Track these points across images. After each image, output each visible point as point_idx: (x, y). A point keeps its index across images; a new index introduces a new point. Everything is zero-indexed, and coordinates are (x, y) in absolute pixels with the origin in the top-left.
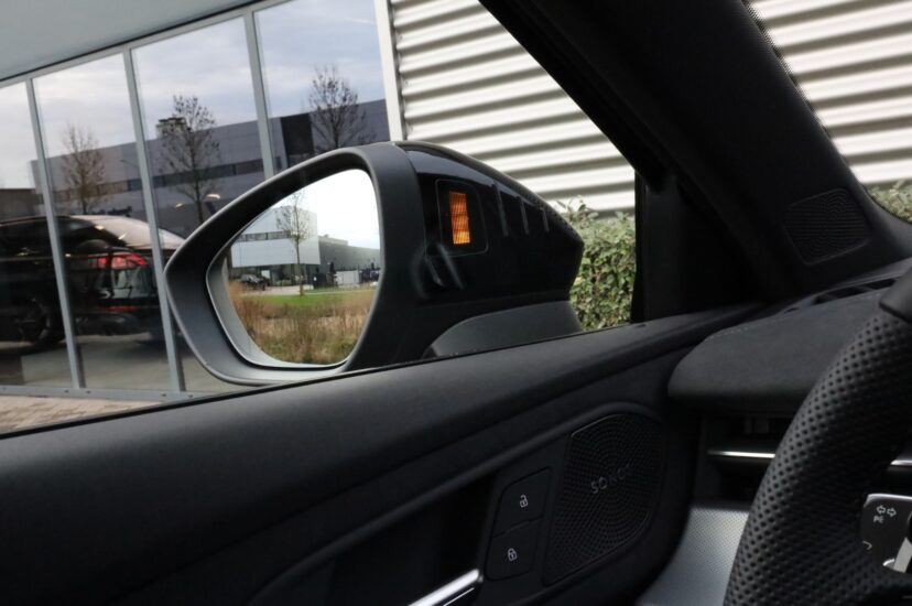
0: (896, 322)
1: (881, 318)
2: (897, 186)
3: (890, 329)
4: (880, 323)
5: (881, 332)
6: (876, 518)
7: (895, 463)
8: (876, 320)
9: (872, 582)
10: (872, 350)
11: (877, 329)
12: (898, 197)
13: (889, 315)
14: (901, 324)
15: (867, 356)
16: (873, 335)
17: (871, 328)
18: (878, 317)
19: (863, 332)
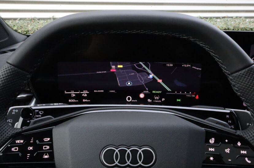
0: (11, 67)
1: (7, 65)
2: (18, 19)
3: (9, 68)
4: (7, 67)
5: (7, 69)
6: (13, 113)
7: (18, 96)
8: (6, 66)
9: (11, 133)
10: (5, 74)
11: (6, 68)
12: (18, 23)
13: (9, 65)
14: (12, 67)
15: (4, 76)
16: (5, 70)
17: (4, 68)
18: (6, 65)
19: (2, 70)
